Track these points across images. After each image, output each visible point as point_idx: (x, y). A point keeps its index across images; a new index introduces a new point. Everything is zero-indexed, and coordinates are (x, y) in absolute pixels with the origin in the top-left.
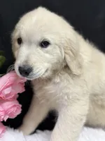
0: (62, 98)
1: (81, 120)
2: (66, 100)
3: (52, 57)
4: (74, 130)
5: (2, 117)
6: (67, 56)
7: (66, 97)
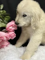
1: (39, 42)
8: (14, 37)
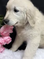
0: (30, 36)
2: (31, 37)
3: (19, 17)
4: (34, 50)
5: (4, 43)
6: (28, 17)
7: (31, 36)
8: (10, 42)
